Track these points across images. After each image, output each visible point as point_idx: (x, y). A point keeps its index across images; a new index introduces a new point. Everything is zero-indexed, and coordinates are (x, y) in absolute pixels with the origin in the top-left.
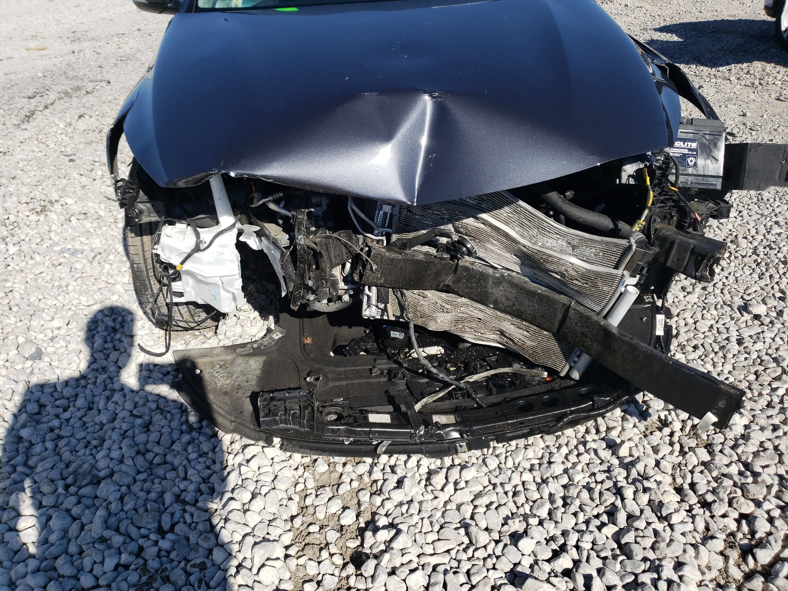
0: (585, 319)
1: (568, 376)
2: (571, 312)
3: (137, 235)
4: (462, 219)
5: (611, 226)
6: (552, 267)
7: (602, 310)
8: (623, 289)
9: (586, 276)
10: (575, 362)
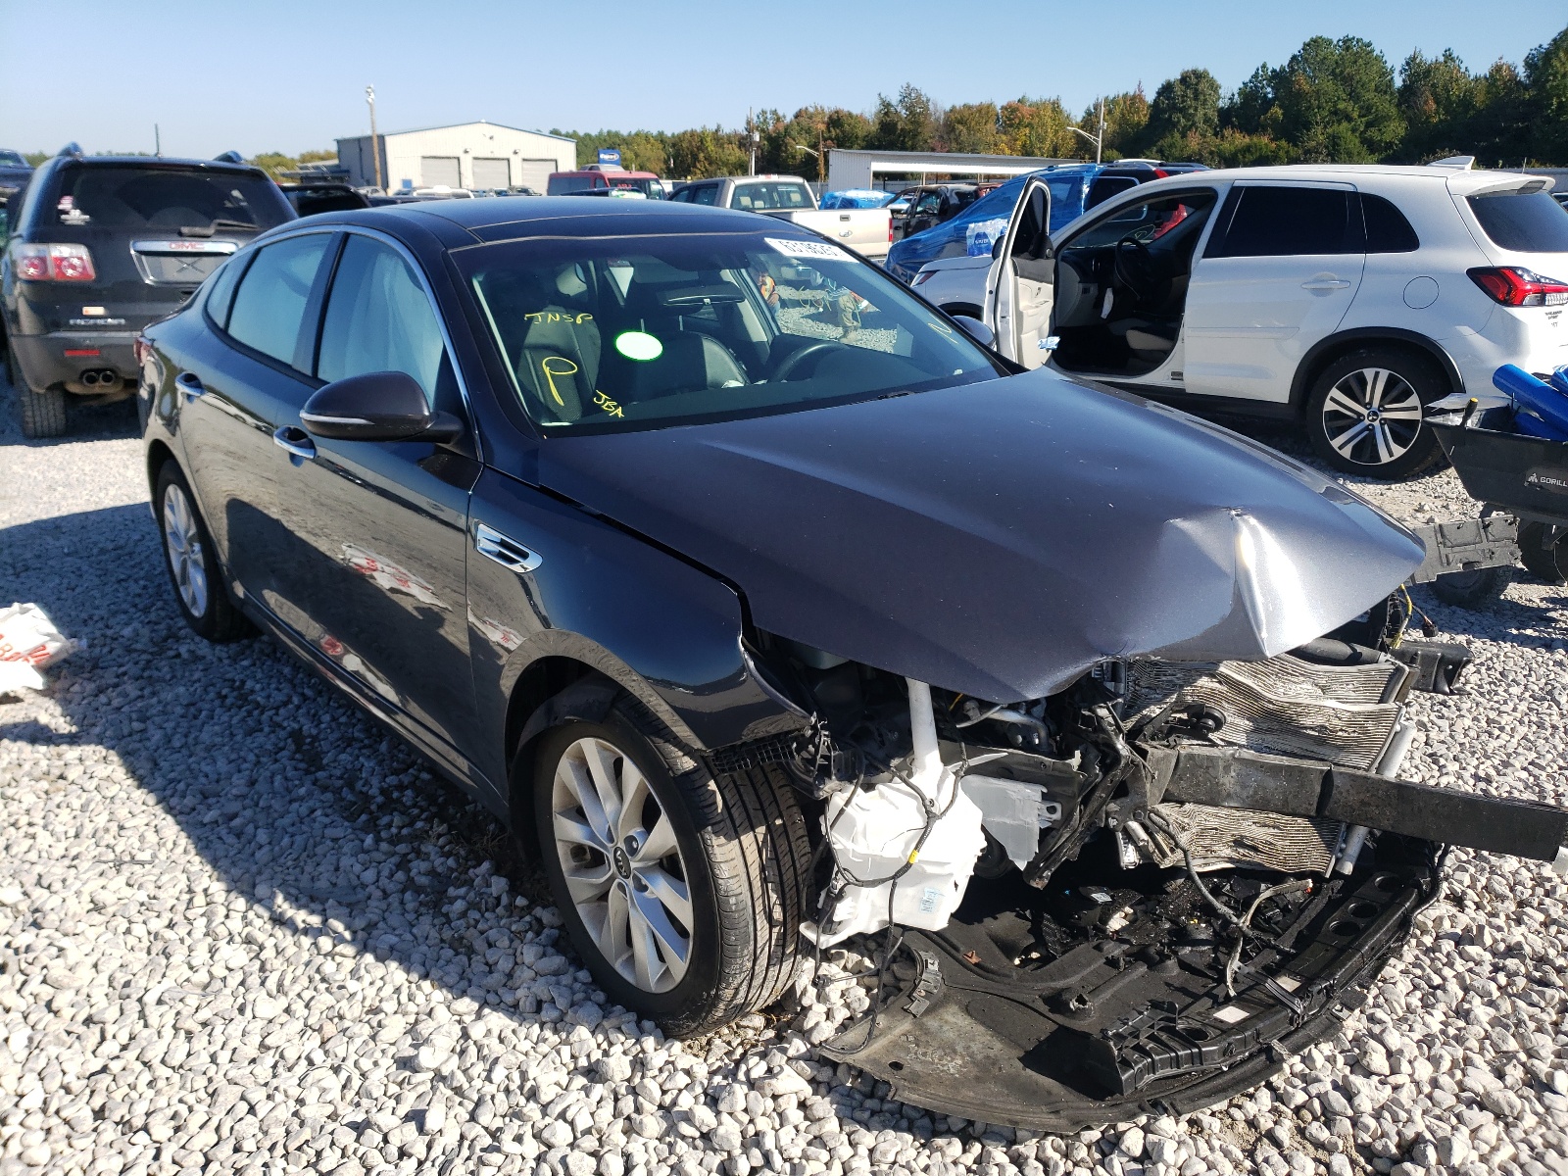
0: (1362, 782)
1: (1336, 874)
2: (1337, 781)
3: (729, 839)
4: (1195, 681)
5: (1349, 651)
6: (1307, 722)
7: (1371, 765)
8: (1398, 728)
9: (1353, 720)
10: (1342, 851)
